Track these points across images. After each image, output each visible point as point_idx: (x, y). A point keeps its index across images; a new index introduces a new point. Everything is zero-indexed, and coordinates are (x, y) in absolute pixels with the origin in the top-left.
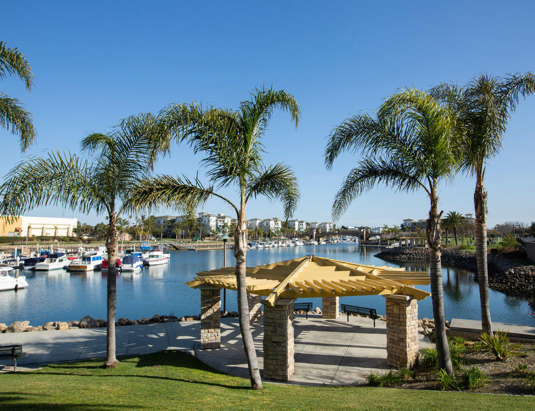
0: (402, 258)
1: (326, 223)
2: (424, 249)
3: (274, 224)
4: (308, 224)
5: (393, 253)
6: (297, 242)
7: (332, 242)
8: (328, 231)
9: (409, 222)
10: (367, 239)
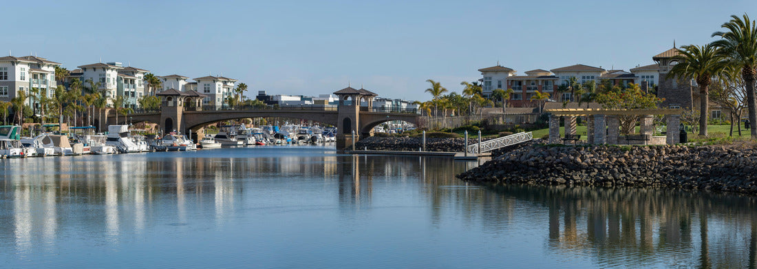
0: (575, 184)
1: (215, 80)
2: (647, 149)
3: (28, 77)
4: (150, 80)
5: (537, 166)
6: (125, 140)
7: (240, 143)
8: (219, 104)
9: (501, 76)
10: (364, 133)
